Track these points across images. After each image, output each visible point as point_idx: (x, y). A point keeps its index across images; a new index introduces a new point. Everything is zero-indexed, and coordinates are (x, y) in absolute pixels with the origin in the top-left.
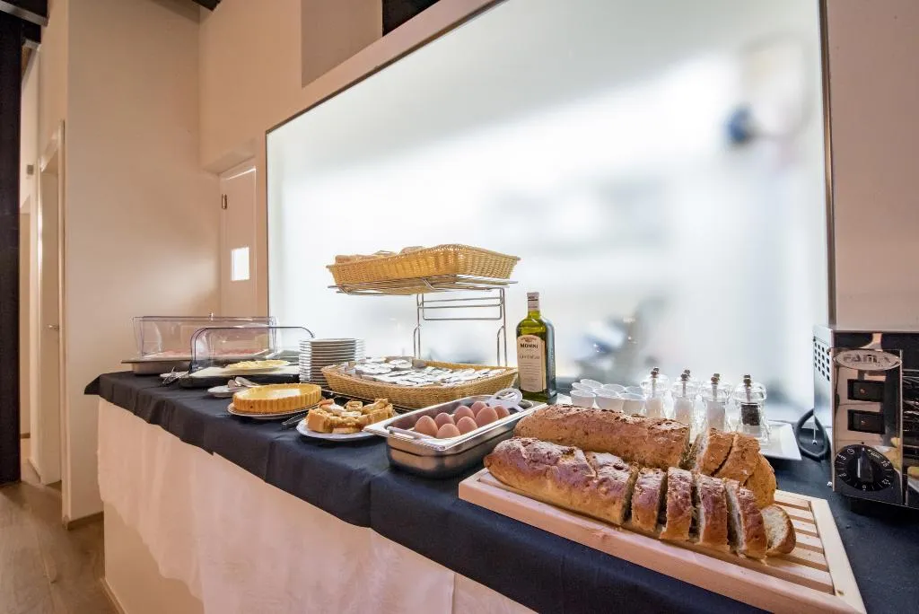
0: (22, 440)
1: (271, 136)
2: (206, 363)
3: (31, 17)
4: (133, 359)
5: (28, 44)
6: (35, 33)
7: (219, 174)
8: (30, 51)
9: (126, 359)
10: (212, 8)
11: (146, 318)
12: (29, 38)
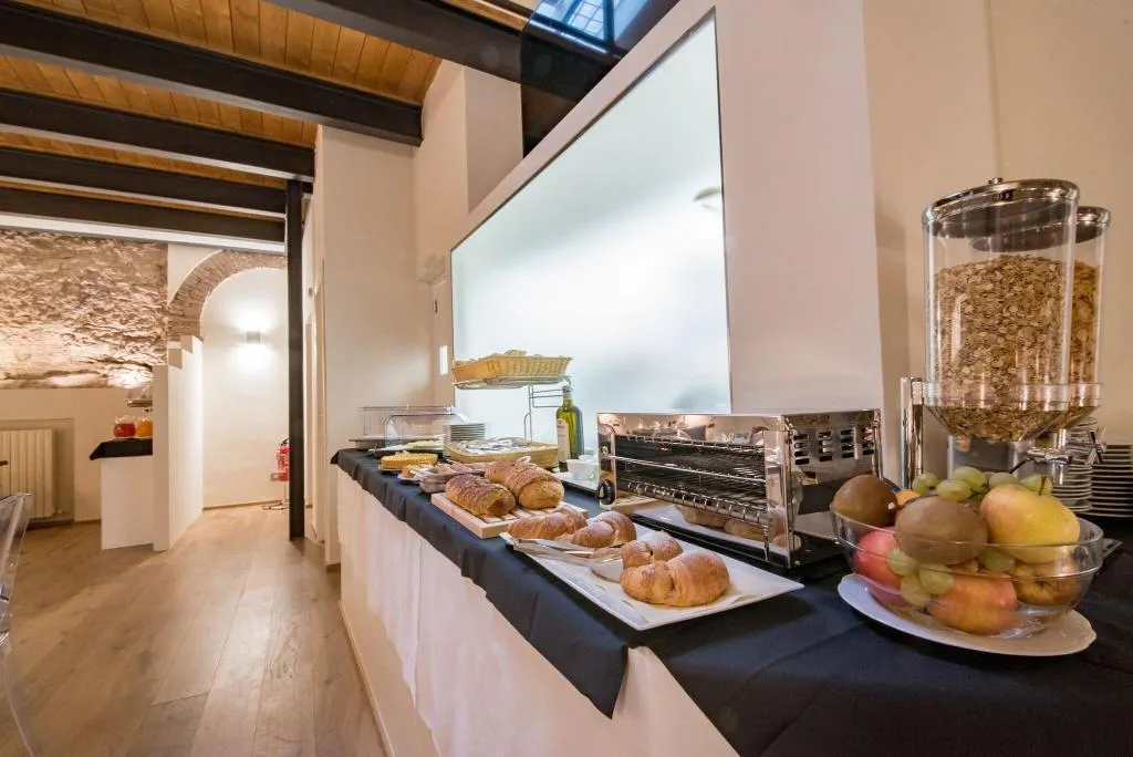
0: (306, 510)
1: (454, 252)
2: (396, 442)
3: (305, 179)
4: (356, 438)
5: (306, 196)
6: (309, 188)
7: (430, 283)
8: (308, 201)
9: (352, 438)
10: (419, 145)
11: (366, 408)
12: (307, 192)
